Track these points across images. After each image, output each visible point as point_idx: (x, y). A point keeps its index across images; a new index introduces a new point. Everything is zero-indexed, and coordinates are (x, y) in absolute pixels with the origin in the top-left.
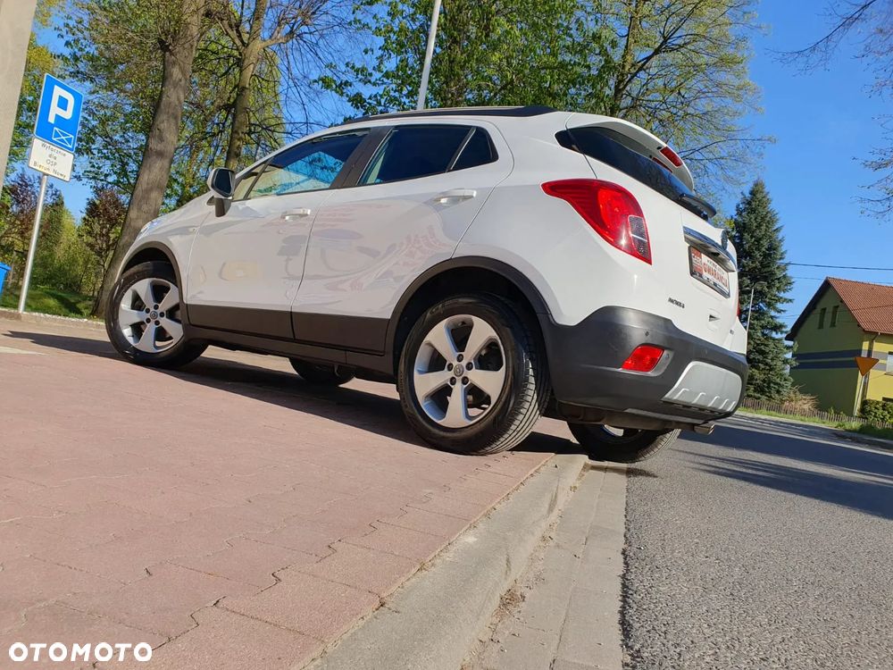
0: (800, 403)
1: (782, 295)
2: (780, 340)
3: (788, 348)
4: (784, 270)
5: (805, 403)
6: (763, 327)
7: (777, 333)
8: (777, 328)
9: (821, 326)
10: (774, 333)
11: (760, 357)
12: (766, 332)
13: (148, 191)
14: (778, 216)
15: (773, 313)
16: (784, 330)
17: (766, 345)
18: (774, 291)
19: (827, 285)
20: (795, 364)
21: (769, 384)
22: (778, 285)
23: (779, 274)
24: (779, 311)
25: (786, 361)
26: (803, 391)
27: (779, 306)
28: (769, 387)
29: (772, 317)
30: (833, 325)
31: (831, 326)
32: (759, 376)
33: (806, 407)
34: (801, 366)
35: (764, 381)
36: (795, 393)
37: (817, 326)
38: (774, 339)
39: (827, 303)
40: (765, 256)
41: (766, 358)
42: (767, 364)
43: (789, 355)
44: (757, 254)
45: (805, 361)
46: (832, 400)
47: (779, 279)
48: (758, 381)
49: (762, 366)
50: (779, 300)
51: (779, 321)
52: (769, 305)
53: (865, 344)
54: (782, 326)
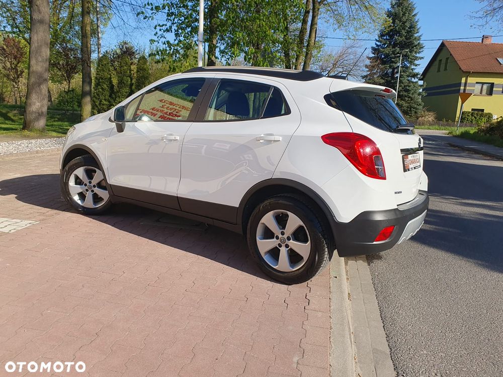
0: (427, 117)
1: (418, 55)
2: (417, 82)
3: (421, 86)
4: (419, 40)
5: (430, 117)
6: (408, 76)
7: (415, 79)
8: (415, 76)
9: (439, 71)
10: (413, 79)
11: (406, 94)
12: (409, 78)
13: (40, 47)
14: (415, 6)
15: (413, 67)
16: (419, 76)
17: (409, 86)
18: (414, 54)
19: (443, 45)
20: (424, 94)
21: (410, 109)
22: (415, 50)
23: (416, 43)
24: (416, 66)
25: (419, 94)
26: (429, 110)
27: (416, 62)
28: (410, 110)
29: (412, 69)
30: (446, 69)
31: (444, 70)
32: (405, 104)
33: (430, 119)
34: (429, 95)
35: (408, 107)
36: (424, 111)
37: (437, 70)
38: (413, 82)
39: (442, 56)
40: (408, 32)
41: (409, 93)
42: (409, 97)
43: (421, 91)
44: (403, 32)
45: (430, 91)
46: (445, 115)
47: (415, 46)
48: (405, 108)
49: (407, 99)
50: (416, 59)
51: (416, 71)
52: (411, 63)
53: (463, 78)
54: (417, 74)
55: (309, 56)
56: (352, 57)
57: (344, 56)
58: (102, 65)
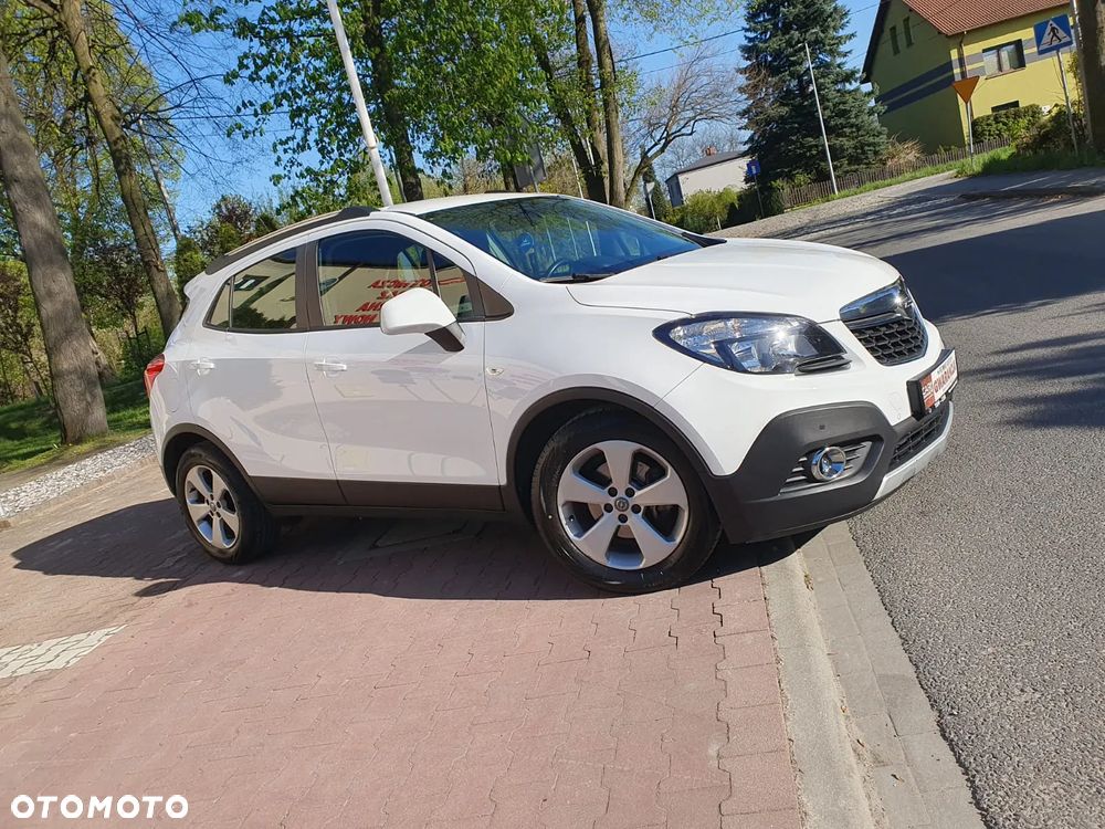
0: (902, 155)
1: (841, 33)
2: (857, 90)
3: (869, 94)
5: (909, 153)
6: (835, 82)
7: (850, 83)
8: (849, 77)
9: (896, 51)
10: (847, 85)
11: (842, 121)
12: (839, 86)
15: (839, 60)
16: (857, 76)
17: (844, 103)
18: (832, 33)
20: (882, 109)
21: (862, 148)
22: (833, 24)
23: (829, 9)
24: (845, 55)
25: (871, 112)
26: (902, 140)
27: (843, 48)
28: (864, 152)
29: (839, 66)
30: (910, 43)
31: (908, 46)
32: (847, 143)
33: (911, 157)
34: (891, 108)
35: (856, 148)
36: (893, 145)
37: (892, 52)
38: (850, 92)
39: (894, 19)
41: (849, 118)
42: (852, 126)
43: (872, 103)
45: (893, 99)
46: (938, 140)
47: (830, 16)
48: (850, 151)
49: (847, 130)
50: (840, 41)
51: (848, 67)
52: (832, 53)
53: (952, 52)
54: (853, 73)
55: (612, 107)
56: (705, 80)
57: (688, 83)
58: (185, 260)
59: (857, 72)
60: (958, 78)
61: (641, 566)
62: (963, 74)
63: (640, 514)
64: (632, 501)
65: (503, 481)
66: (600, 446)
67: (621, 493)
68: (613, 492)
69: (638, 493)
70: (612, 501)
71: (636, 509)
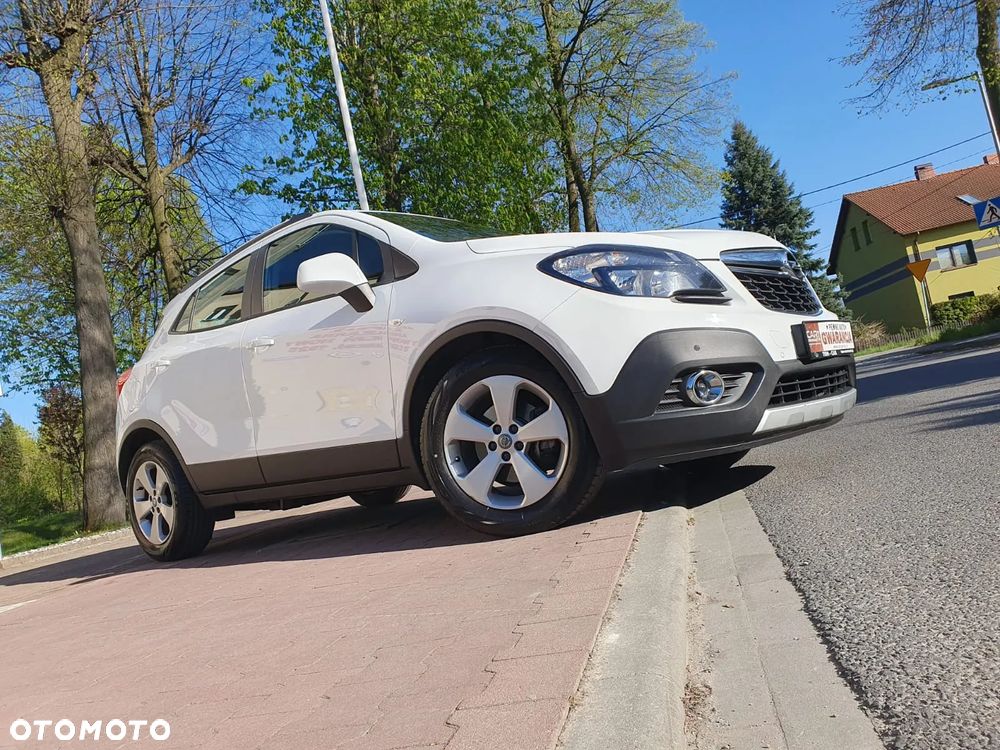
0: (868, 334)
1: (806, 230)
2: (822, 277)
3: (834, 281)
4: (798, 204)
5: (874, 332)
7: (817, 271)
8: (815, 266)
9: (858, 248)
10: (814, 272)
14: (770, 151)
15: (805, 252)
16: (823, 265)
18: (798, 229)
19: (847, 205)
20: (847, 294)
22: (799, 222)
23: (795, 210)
24: (811, 248)
25: (837, 296)
26: (867, 321)
27: (808, 242)
29: (805, 256)
30: (869, 242)
31: (868, 244)
33: (876, 336)
34: (855, 294)
36: (858, 325)
37: (853, 249)
38: (816, 279)
39: (854, 221)
40: (774, 196)
43: (838, 289)
44: (765, 198)
45: (857, 287)
46: (901, 321)
47: (795, 216)
50: (806, 236)
51: (814, 258)
52: (799, 245)
53: (907, 248)
54: (819, 262)
59: (823, 261)
60: (912, 260)
61: (522, 505)
62: (916, 255)
63: (523, 451)
64: (515, 438)
65: (400, 434)
66: (485, 381)
67: (505, 430)
68: (497, 430)
69: (521, 429)
70: (496, 438)
71: (519, 446)
